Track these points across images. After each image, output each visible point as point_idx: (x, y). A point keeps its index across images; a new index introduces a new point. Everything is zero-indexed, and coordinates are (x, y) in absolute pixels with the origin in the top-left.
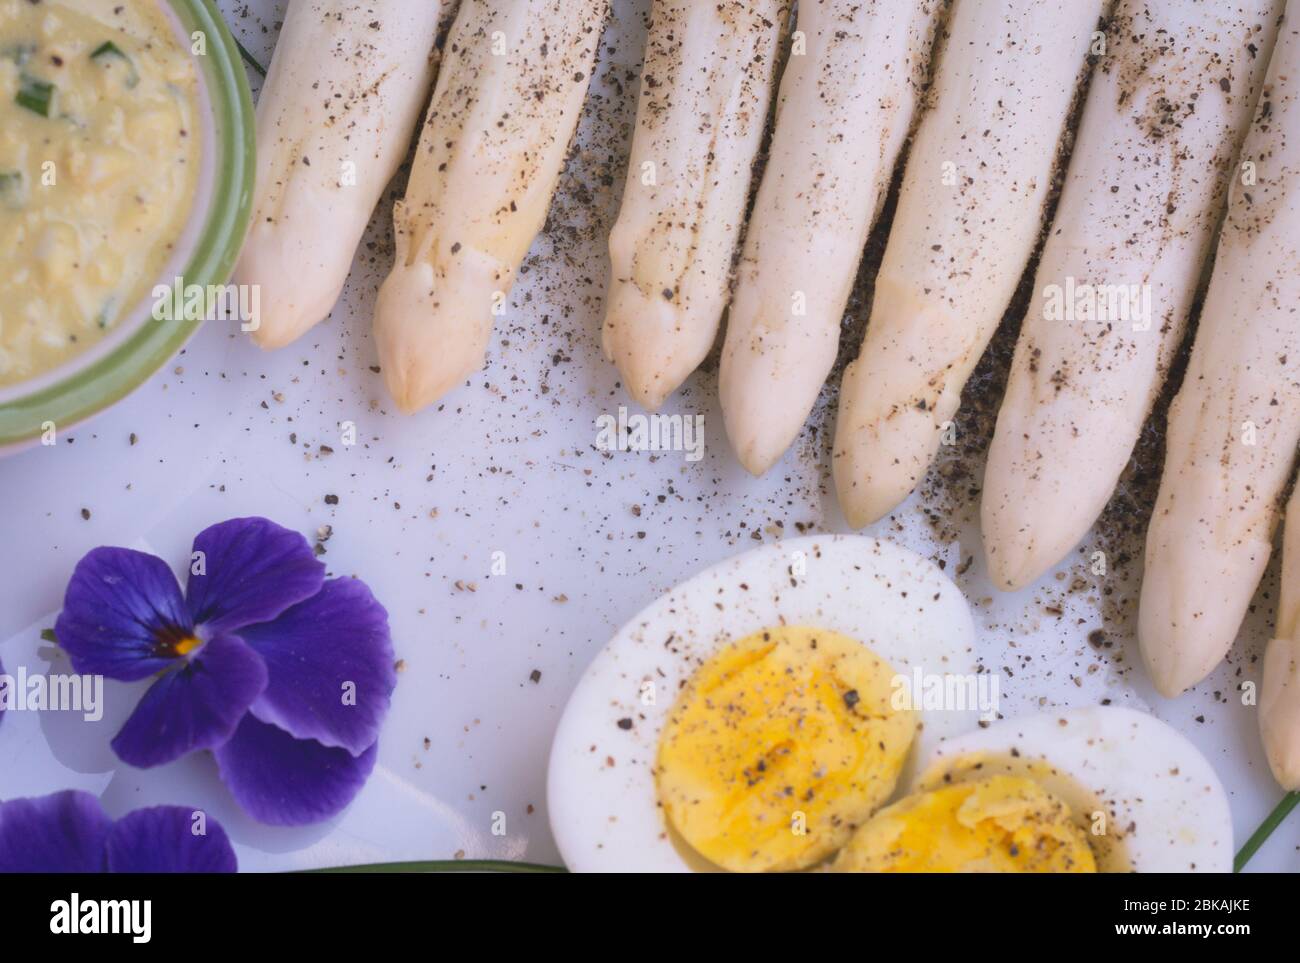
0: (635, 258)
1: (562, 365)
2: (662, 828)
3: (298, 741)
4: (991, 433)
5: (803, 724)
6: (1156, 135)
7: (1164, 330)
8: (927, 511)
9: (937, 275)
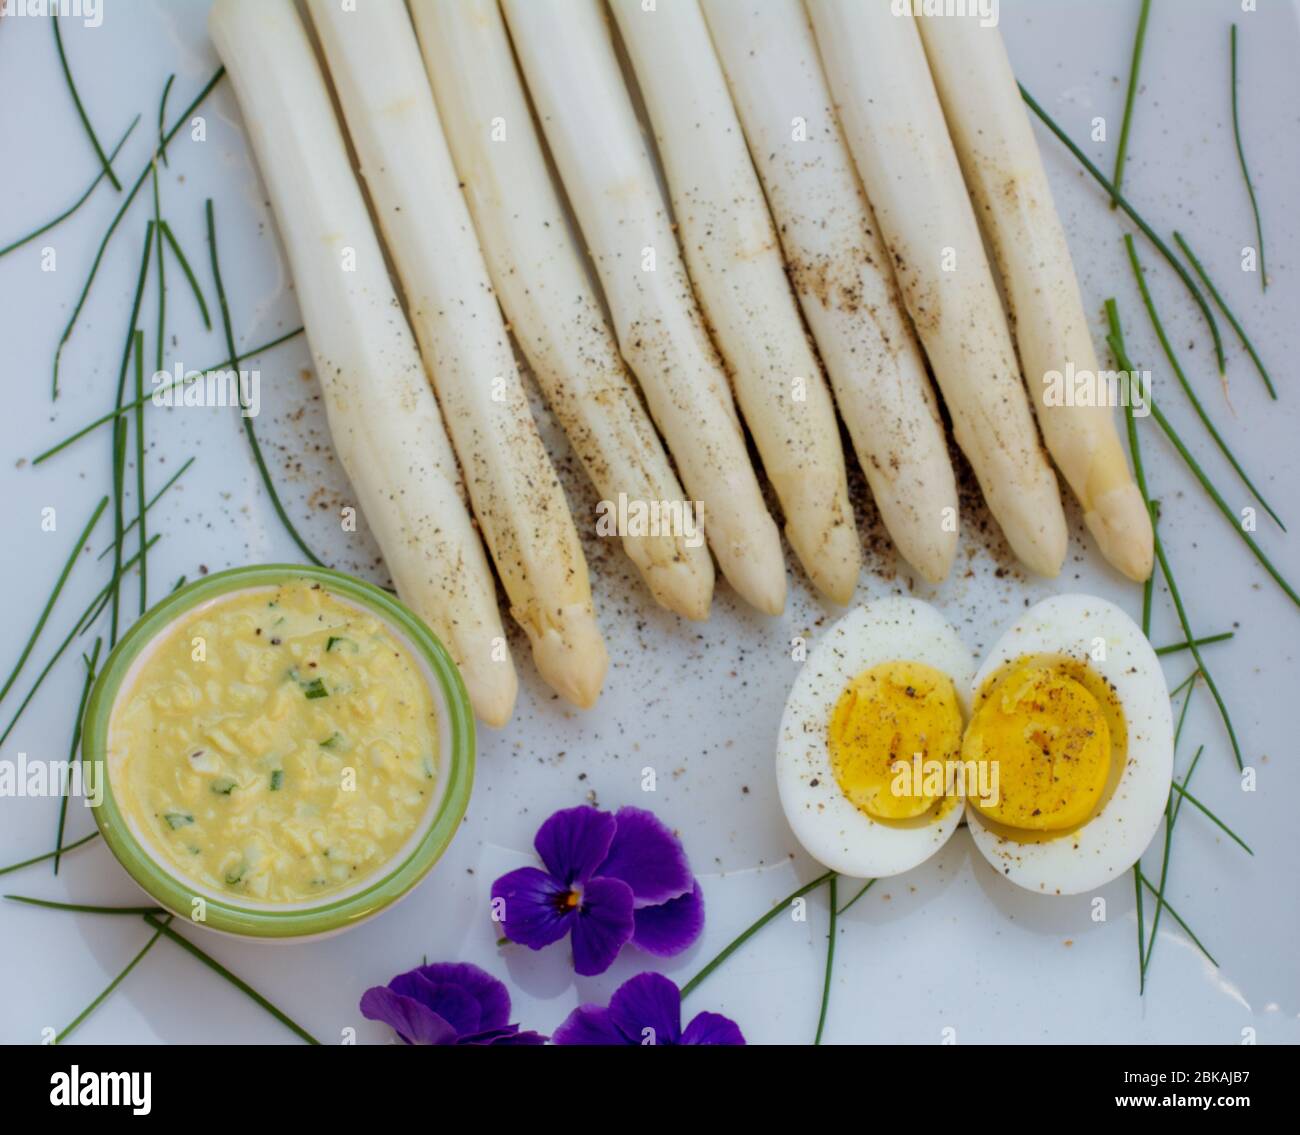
0: (647, 552)
1: (644, 629)
2: (869, 820)
3: (664, 905)
4: (876, 509)
5: (897, 721)
6: (854, 308)
7: (926, 401)
8: (873, 571)
9: (799, 455)
